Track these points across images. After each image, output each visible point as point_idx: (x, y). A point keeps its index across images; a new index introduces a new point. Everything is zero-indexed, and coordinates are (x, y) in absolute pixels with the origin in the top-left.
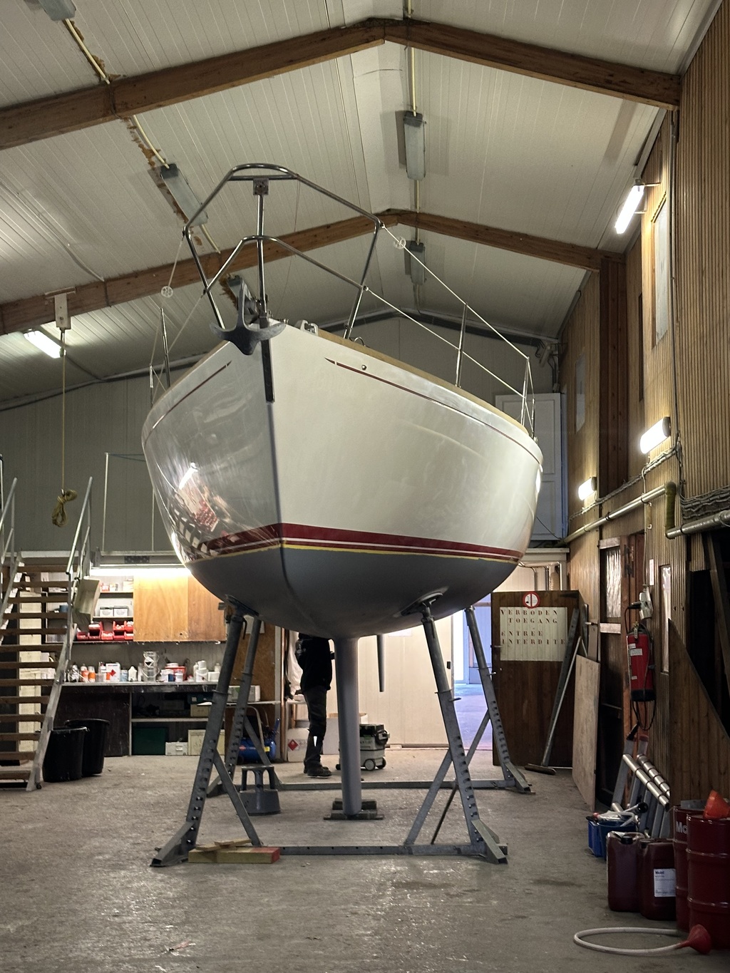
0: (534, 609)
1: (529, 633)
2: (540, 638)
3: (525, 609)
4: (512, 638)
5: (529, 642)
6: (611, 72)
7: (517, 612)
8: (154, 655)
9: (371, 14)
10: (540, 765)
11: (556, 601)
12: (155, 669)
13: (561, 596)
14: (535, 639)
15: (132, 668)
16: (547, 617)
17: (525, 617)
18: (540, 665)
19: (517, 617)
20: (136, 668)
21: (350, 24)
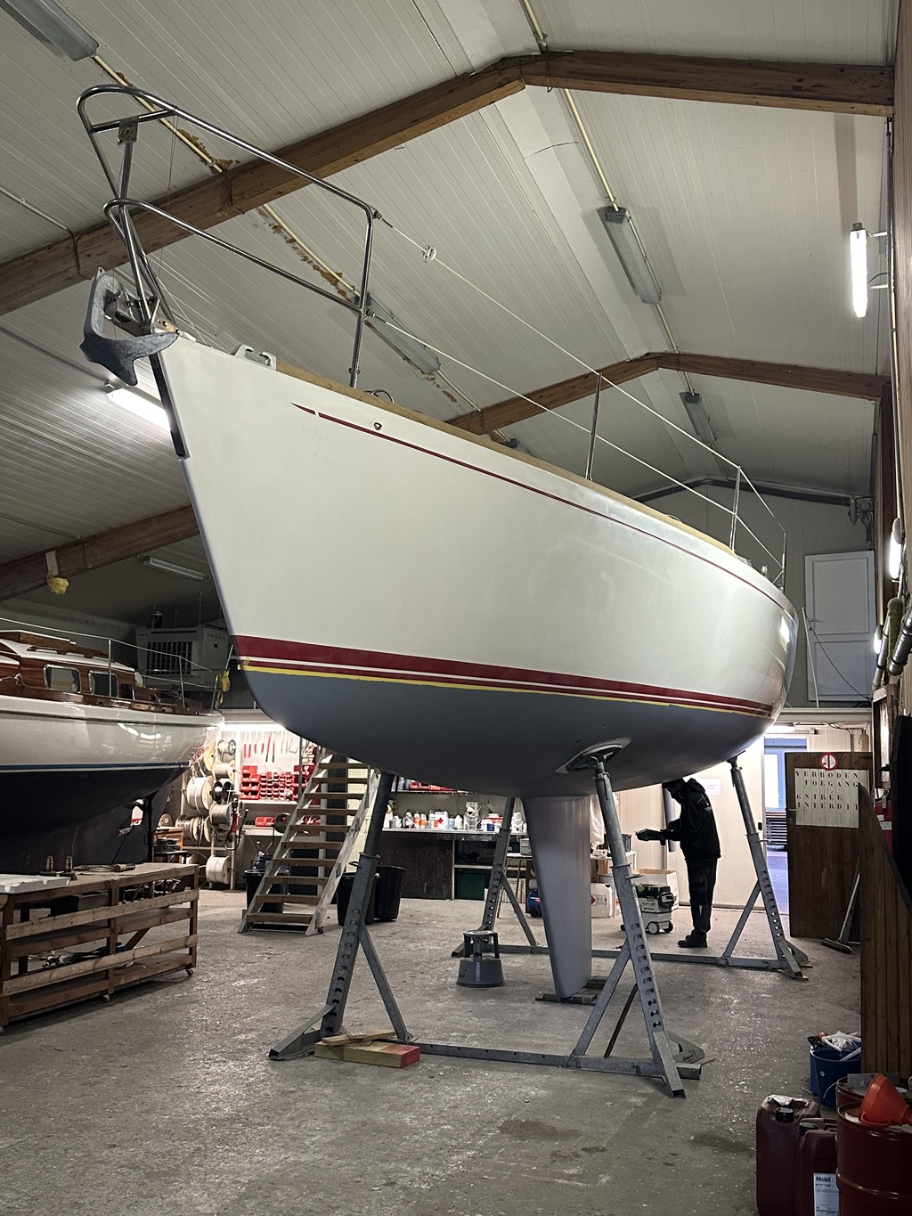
0: (832, 771)
1: (827, 797)
2: (839, 802)
3: (823, 771)
4: (809, 801)
5: (827, 806)
6: (801, 77)
7: (814, 774)
8: (476, 805)
9: (501, 51)
10: (836, 940)
11: (857, 763)
12: (477, 819)
13: (862, 758)
14: (835, 802)
15: (458, 817)
16: (847, 780)
17: (822, 779)
18: (839, 831)
19: (814, 779)
20: (462, 817)
21: (479, 68)
